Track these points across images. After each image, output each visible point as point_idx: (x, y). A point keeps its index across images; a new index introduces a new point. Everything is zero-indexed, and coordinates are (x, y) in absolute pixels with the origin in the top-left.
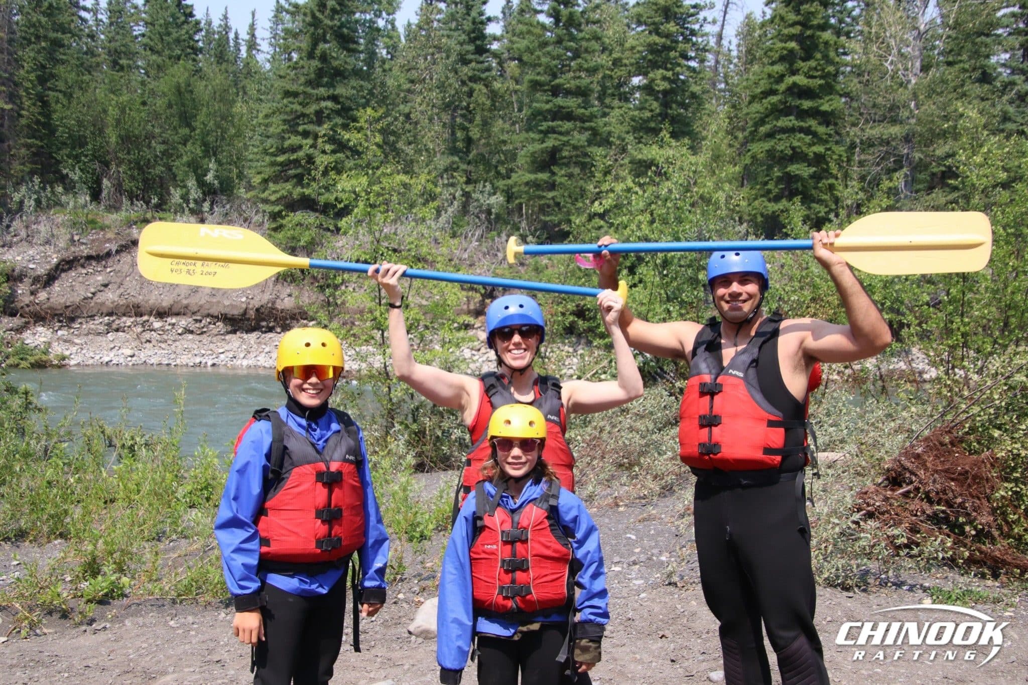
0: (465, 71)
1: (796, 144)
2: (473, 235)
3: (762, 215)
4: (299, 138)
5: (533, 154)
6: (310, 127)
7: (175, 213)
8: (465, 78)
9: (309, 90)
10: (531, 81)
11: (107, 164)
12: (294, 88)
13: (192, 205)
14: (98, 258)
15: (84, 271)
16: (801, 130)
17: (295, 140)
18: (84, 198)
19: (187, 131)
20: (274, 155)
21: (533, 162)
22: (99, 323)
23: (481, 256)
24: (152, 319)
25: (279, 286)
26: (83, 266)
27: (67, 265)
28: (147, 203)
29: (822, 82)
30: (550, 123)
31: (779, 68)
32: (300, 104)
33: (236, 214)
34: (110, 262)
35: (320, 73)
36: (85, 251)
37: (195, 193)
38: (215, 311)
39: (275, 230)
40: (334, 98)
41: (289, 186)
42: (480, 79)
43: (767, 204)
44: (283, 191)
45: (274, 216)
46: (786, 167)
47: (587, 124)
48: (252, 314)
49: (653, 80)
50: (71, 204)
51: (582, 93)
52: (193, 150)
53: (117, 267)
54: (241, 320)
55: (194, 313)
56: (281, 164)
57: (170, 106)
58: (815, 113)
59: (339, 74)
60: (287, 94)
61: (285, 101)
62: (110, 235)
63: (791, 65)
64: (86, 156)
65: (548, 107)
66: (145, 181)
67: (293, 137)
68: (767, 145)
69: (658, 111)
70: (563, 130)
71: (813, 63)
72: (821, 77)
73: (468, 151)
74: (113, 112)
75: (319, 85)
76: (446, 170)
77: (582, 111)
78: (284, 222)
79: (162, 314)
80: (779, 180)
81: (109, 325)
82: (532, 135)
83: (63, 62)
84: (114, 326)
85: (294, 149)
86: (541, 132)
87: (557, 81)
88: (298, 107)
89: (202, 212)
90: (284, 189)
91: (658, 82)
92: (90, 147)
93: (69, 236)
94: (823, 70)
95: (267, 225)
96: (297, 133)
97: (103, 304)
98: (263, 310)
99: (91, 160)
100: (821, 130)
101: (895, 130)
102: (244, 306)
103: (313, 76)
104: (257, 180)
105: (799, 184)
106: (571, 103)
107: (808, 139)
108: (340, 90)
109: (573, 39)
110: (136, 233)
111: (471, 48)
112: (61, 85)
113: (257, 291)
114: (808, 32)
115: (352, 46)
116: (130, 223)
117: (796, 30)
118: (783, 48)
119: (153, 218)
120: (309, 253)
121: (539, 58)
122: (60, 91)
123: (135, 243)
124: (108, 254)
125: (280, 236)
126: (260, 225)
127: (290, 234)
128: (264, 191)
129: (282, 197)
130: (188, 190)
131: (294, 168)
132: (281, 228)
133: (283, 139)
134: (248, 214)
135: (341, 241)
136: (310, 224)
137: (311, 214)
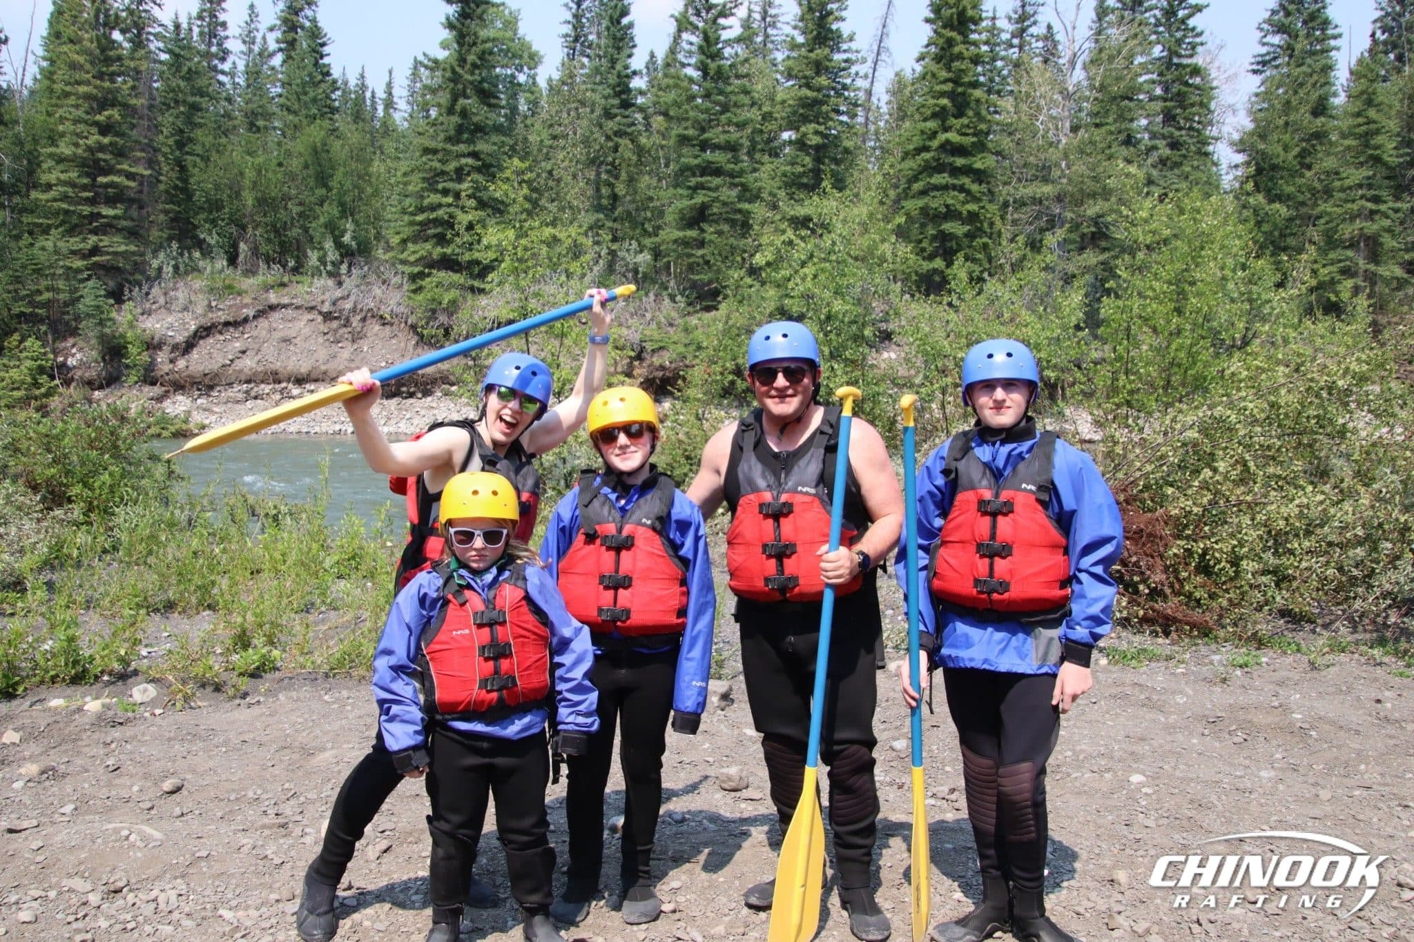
0: (610, 125)
1: (950, 201)
3: (916, 273)
4: (439, 196)
5: (681, 211)
6: (450, 185)
7: (313, 276)
8: (610, 133)
9: (449, 146)
10: (679, 136)
11: (243, 228)
12: (432, 144)
13: (329, 268)
14: (235, 324)
15: (222, 338)
16: (954, 187)
17: (434, 198)
18: (221, 263)
19: (324, 191)
20: (413, 214)
21: (682, 219)
22: (237, 391)
23: (628, 316)
24: (291, 385)
25: (420, 351)
26: (221, 333)
27: (205, 331)
28: (284, 266)
29: (975, 139)
30: (699, 179)
31: (932, 125)
32: (440, 161)
33: (374, 276)
34: (248, 327)
35: (460, 129)
36: (222, 317)
37: (333, 255)
39: (415, 291)
40: (475, 155)
41: (428, 246)
42: (626, 133)
43: (921, 262)
44: (423, 252)
45: (413, 278)
46: (940, 225)
47: (737, 180)
49: (805, 135)
50: (209, 269)
51: (732, 148)
52: (330, 210)
53: (255, 333)
56: (420, 223)
57: (306, 167)
58: (968, 171)
59: (480, 130)
60: (426, 151)
61: (424, 159)
62: (247, 300)
63: (944, 121)
64: (223, 220)
65: (696, 162)
66: (282, 244)
67: (432, 196)
68: (920, 203)
69: (810, 166)
70: (712, 185)
71: (965, 121)
72: (974, 135)
73: (614, 208)
74: (250, 174)
75: (458, 142)
76: (591, 228)
77: (732, 166)
78: (423, 283)
79: (300, 381)
80: (934, 238)
81: (247, 392)
82: (680, 191)
83: (201, 126)
84: (253, 394)
85: (433, 208)
86: (689, 188)
87: (706, 135)
88: (437, 165)
89: (339, 275)
90: (423, 249)
91: (810, 136)
92: (227, 210)
93: (206, 302)
94: (975, 127)
95: (406, 287)
96: (436, 191)
97: (241, 371)
98: (403, 375)
99: (227, 224)
100: (975, 188)
101: (1047, 189)
103: (452, 132)
104: (395, 240)
105: (952, 243)
106: (719, 158)
107: (962, 196)
108: (481, 146)
109: (721, 93)
110: (273, 298)
111: (616, 102)
112: (198, 149)
113: (397, 355)
114: (960, 90)
115: (493, 101)
116: (267, 288)
117: (948, 87)
118: (936, 105)
119: (290, 281)
120: (451, 315)
121: (687, 112)
122: (198, 155)
123: (272, 308)
124: (246, 320)
125: (420, 298)
126: (398, 287)
127: (430, 295)
128: (402, 252)
129: (422, 257)
130: (325, 252)
131: (434, 228)
132: (420, 290)
133: (422, 198)
134: (387, 275)
135: (482, 302)
136: (451, 284)
137: (451, 274)
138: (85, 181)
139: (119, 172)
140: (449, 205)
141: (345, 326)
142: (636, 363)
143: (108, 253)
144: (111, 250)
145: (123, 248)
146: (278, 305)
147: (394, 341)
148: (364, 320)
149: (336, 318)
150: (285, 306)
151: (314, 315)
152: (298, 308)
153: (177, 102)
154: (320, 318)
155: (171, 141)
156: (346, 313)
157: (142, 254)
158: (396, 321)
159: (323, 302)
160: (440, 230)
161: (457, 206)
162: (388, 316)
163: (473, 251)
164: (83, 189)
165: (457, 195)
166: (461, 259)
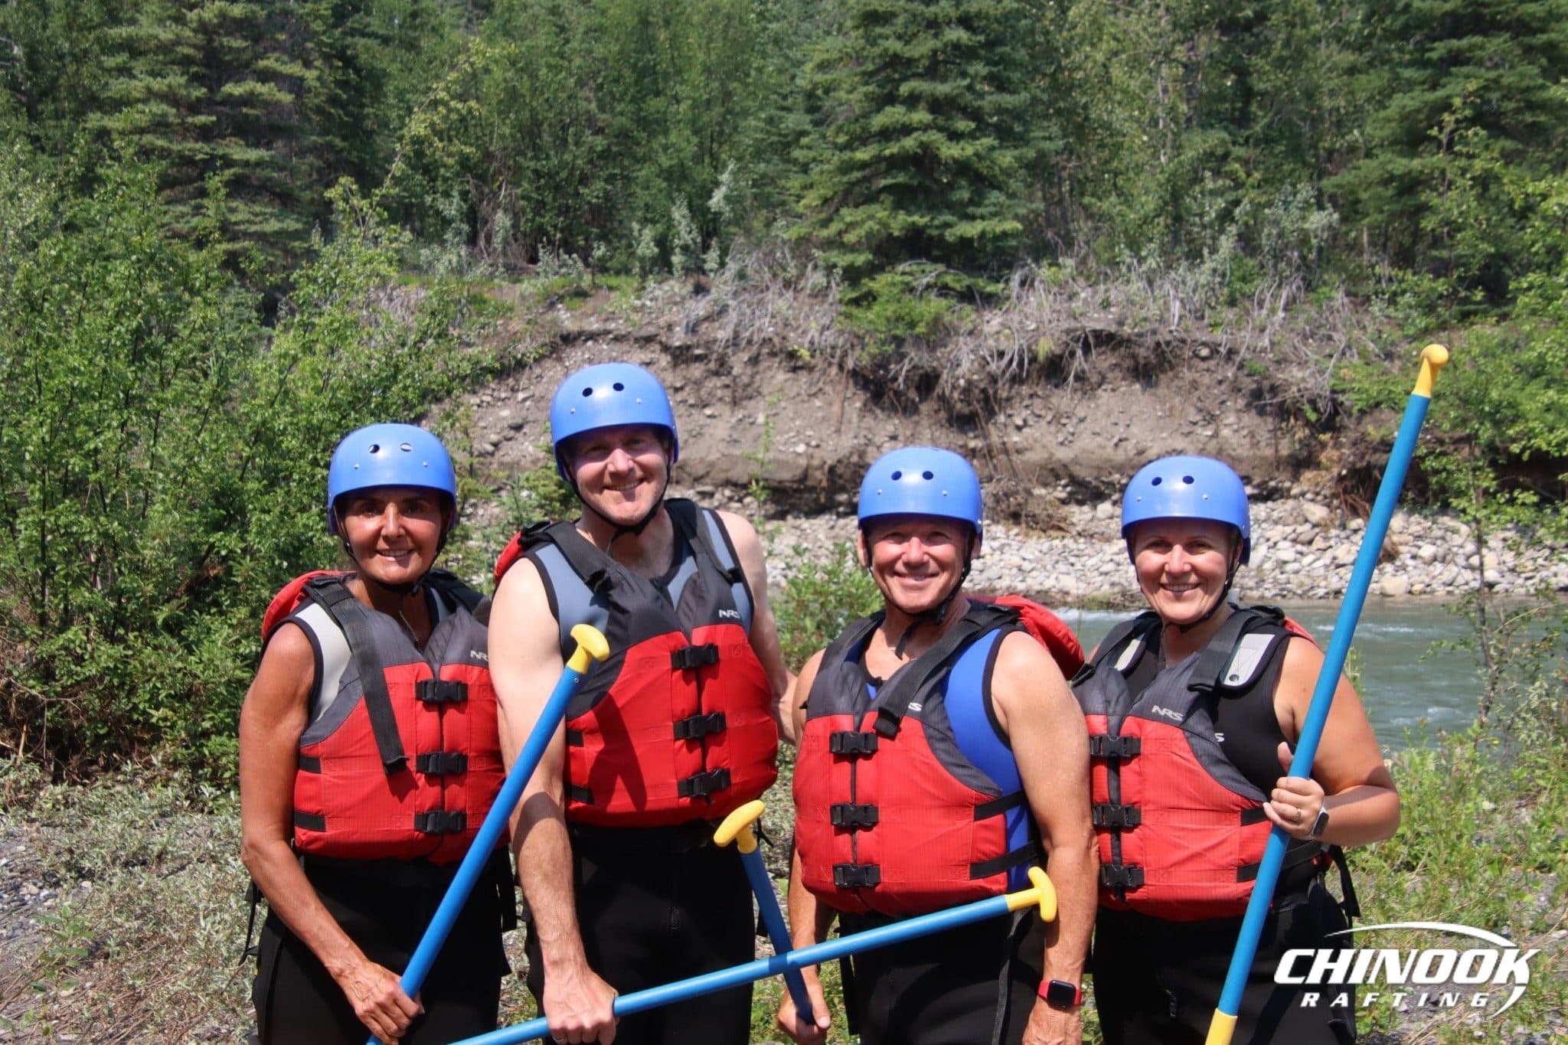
2: (1275, 297)
4: (900, 109)
7: (644, 275)
9: (916, 6)
11: (489, 182)
13: (679, 259)
14: (500, 372)
15: (475, 400)
17: (893, 114)
18: (458, 252)
20: (848, 146)
23: (1297, 341)
25: (869, 421)
26: (472, 391)
28: (585, 254)
32: (900, 38)
34: (524, 379)
37: (685, 232)
38: (739, 474)
39: (856, 302)
41: (880, 211)
44: (870, 223)
45: (852, 275)
48: (820, 477)
50: (441, 268)
53: (538, 390)
54: (797, 491)
55: (697, 480)
56: (863, 165)
61: (869, 33)
62: (518, 325)
64: (449, 166)
67: (888, 109)
78: (876, 286)
85: (886, 134)
88: (895, 46)
89: (700, 271)
90: (871, 217)
95: (836, 293)
96: (891, 99)
97: (515, 464)
98: (840, 470)
99: (458, 175)
102: (803, 462)
104: (812, 198)
110: (566, 319)
112: (375, 23)
113: (826, 431)
116: (551, 302)
119: (596, 287)
120: (932, 348)
122: (373, 36)
123: (569, 339)
124: (521, 365)
125: (871, 316)
126: (820, 294)
127: (891, 310)
128: (825, 223)
129: (870, 235)
130: (670, 225)
131: (886, 173)
132: (870, 298)
133: (866, 115)
134: (792, 271)
135: (993, 321)
136: (928, 287)
137: (928, 267)
138: (199, 92)
139: (264, 77)
140: (925, 128)
141: (717, 374)
142: (1325, 437)
143: (247, 235)
144: (253, 228)
145: (273, 226)
146: (580, 334)
147: (818, 403)
148: (754, 361)
149: (699, 358)
150: (593, 336)
151: (652, 353)
152: (618, 339)
154: (665, 360)
156: (718, 349)
157: (302, 235)
158: (818, 361)
159: (670, 327)
160: (901, 178)
161: (941, 129)
162: (805, 353)
163: (973, 218)
164: (194, 108)
165: (937, 106)
166: (950, 235)
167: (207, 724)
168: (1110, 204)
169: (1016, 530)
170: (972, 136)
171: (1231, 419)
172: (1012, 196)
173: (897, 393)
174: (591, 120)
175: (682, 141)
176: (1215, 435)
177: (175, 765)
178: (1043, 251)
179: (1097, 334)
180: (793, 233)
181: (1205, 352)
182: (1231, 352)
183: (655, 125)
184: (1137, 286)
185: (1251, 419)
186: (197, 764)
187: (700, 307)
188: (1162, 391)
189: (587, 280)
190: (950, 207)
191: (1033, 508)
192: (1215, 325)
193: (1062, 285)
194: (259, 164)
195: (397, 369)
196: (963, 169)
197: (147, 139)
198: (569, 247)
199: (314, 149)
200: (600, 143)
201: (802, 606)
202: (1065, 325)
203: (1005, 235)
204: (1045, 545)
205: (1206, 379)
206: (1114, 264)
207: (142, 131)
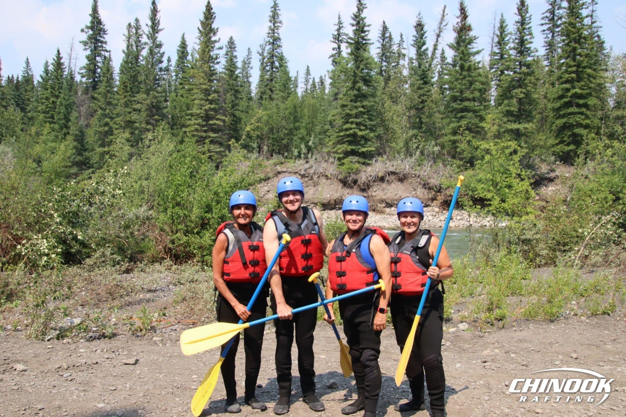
0: (421, 92)
1: (577, 119)
2: (428, 164)
3: (562, 152)
4: (349, 124)
5: (454, 128)
6: (354, 120)
7: (295, 159)
9: (353, 104)
11: (263, 140)
12: (346, 103)
13: (303, 156)
14: (265, 180)
15: (259, 186)
16: (579, 113)
17: (348, 126)
18: (256, 154)
19: (299, 124)
20: (339, 132)
21: (454, 131)
23: (432, 174)
25: (343, 190)
26: (259, 183)
28: (283, 155)
29: (588, 91)
30: (462, 114)
31: (567, 86)
33: (321, 159)
34: (270, 181)
35: (357, 96)
37: (304, 150)
38: (315, 201)
39: (340, 165)
40: (364, 107)
41: (345, 146)
42: (426, 95)
43: (563, 147)
44: (343, 148)
45: (339, 159)
46: (573, 130)
47: (478, 114)
48: (333, 202)
49: (516, 93)
50: (253, 158)
53: (273, 183)
54: (328, 205)
55: (306, 202)
56: (342, 136)
57: (290, 114)
58: (585, 105)
59: (363, 96)
60: (343, 106)
61: (342, 109)
62: (269, 170)
63: (573, 84)
65: (461, 106)
66: (280, 146)
68: (564, 120)
70: (468, 116)
71: (583, 83)
72: (587, 89)
73: (421, 128)
75: (356, 102)
77: (477, 108)
78: (344, 161)
80: (570, 136)
82: (453, 119)
85: (347, 130)
86: (458, 118)
87: (465, 95)
88: (348, 111)
89: (307, 158)
91: (519, 94)
93: (252, 171)
94: (588, 86)
95: (336, 162)
96: (347, 122)
98: (337, 200)
99: (256, 138)
100: (588, 113)
102: (329, 199)
103: (354, 98)
104: (331, 143)
105: (580, 138)
107: (583, 117)
108: (366, 103)
109: (470, 76)
110: (279, 168)
111: (422, 82)
112: (240, 108)
113: (334, 192)
114: (580, 70)
115: (370, 84)
116: (275, 165)
117: (574, 69)
118: (569, 77)
119: (285, 162)
120: (356, 174)
121: (456, 85)
122: (239, 111)
123: (279, 173)
124: (269, 178)
125: (343, 168)
126: (332, 163)
127: (348, 166)
128: (334, 148)
129: (343, 150)
130: (301, 149)
131: (347, 138)
132: (343, 164)
133: (342, 126)
134: (327, 158)
135: (369, 169)
136: (355, 162)
137: (356, 157)
138: (204, 123)
139: (217, 119)
140: (355, 128)
141: (311, 180)
142: (438, 194)
143: (213, 152)
144: (214, 150)
145: (218, 150)
146: (282, 171)
147: (332, 186)
148: (319, 177)
149: (307, 177)
150: (284, 172)
151: (297, 175)
152: (290, 173)
153: (231, 89)
154: (300, 177)
155: (230, 105)
156: (311, 175)
157: (224, 152)
158: (332, 177)
159: (301, 170)
160: (350, 139)
161: (358, 129)
162: (329, 176)
163: (365, 147)
164: (203, 126)
165: (357, 124)
166: (360, 151)
167: (205, 254)
168: (394, 145)
169: (374, 213)
170: (365, 130)
171: (419, 190)
172: (373, 143)
173: (349, 184)
174: (284, 127)
175: (303, 132)
176: (416, 193)
177: (199, 262)
178: (380, 154)
179: (391, 172)
180: (327, 150)
181: (413, 176)
182: (419, 176)
183: (297, 129)
184: (399, 162)
185: (423, 190)
186: (203, 262)
187: (307, 166)
188: (405, 184)
189: (283, 160)
190: (360, 145)
191: (378, 208)
192: (416, 170)
193: (383, 161)
194: (216, 137)
195: (244, 179)
196: (363, 137)
197: (194, 133)
198: (279, 153)
199: (227, 134)
200: (286, 132)
201: (329, 229)
202: (385, 170)
203: (372, 151)
204: (380, 216)
205: (414, 182)
206: (394, 157)
207: (193, 131)
